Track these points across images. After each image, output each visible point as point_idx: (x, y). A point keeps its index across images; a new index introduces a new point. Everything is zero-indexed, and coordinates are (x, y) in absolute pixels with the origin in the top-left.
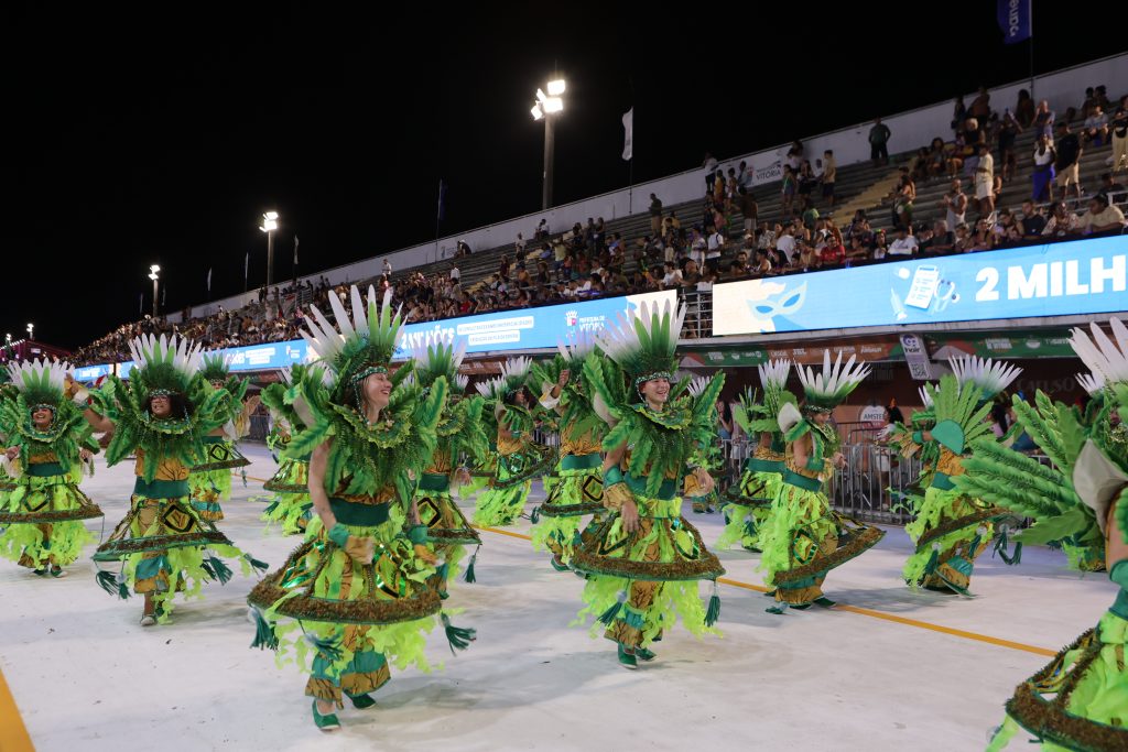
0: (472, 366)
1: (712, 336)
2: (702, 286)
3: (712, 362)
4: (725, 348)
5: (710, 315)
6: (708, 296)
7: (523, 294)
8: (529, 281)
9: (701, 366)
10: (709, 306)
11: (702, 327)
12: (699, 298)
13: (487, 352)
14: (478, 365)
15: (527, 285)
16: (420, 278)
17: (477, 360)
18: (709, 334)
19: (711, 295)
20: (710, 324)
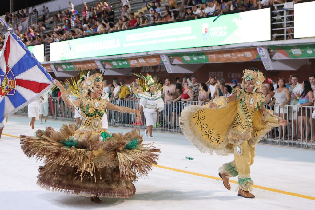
0: (138, 61)
1: (293, 38)
2: (287, 5)
3: (294, 56)
4: (302, 46)
5: (292, 24)
6: (291, 12)
7: (169, 13)
8: (175, 6)
9: (287, 58)
10: (292, 18)
11: (287, 33)
12: (285, 13)
13: (147, 52)
14: (142, 61)
15: (173, 8)
16: (106, 6)
17: (141, 57)
18: (292, 37)
19: (293, 11)
20: (292, 31)
